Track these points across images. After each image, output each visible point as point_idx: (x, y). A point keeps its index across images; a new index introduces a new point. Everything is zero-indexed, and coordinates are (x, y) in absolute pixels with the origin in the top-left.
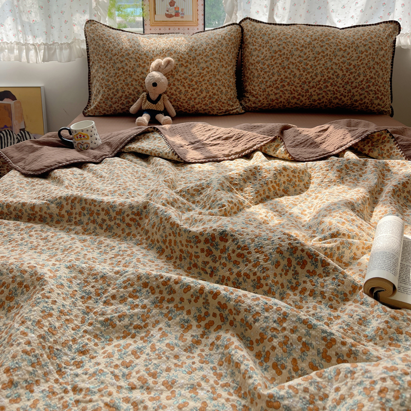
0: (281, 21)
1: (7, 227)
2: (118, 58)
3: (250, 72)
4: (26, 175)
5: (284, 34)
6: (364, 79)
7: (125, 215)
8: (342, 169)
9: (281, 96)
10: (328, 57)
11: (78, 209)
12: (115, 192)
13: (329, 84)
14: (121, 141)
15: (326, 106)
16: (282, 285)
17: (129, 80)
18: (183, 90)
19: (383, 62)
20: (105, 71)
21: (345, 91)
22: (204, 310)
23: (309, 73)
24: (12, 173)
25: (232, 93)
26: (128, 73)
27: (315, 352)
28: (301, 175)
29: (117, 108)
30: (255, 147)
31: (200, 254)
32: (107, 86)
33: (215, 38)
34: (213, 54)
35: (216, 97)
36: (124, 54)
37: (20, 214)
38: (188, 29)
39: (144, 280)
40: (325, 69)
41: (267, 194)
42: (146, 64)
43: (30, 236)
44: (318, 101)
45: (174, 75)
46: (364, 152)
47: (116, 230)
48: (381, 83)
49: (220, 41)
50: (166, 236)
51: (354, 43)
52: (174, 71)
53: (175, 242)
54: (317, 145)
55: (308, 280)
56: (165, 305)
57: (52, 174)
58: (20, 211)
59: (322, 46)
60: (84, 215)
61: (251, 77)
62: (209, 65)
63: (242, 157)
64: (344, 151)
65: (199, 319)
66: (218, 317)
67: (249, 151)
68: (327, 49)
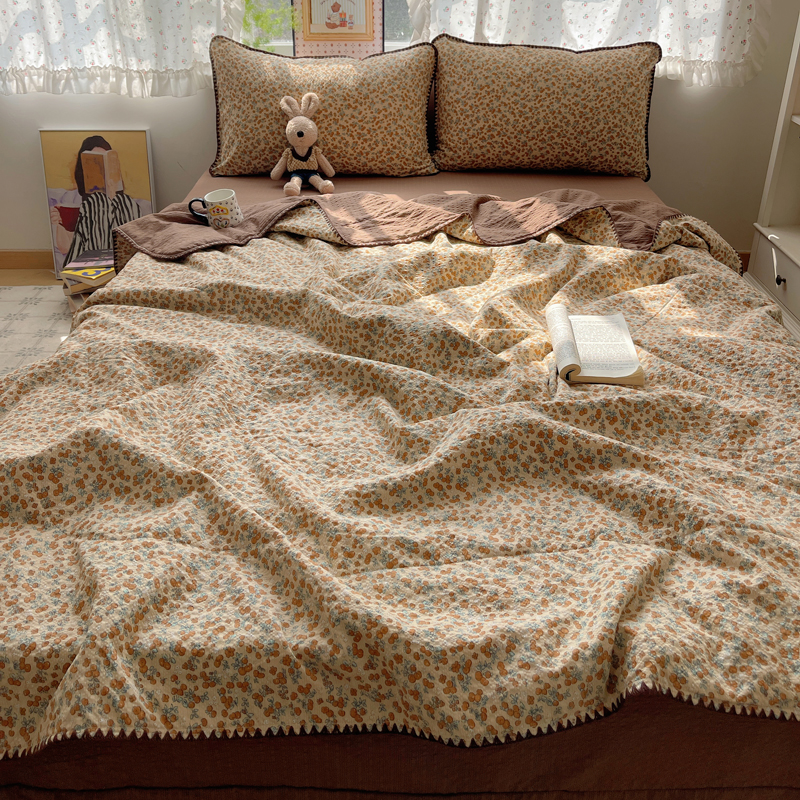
1: (157, 315)
2: (259, 95)
3: (446, 114)
4: (159, 259)
5: (495, 61)
6: (604, 128)
7: (283, 303)
8: (530, 256)
9: (488, 151)
10: (554, 96)
11: (231, 296)
12: (268, 279)
14: (270, 217)
16: (435, 365)
18: (351, 141)
20: (240, 114)
21: (578, 144)
22: (359, 382)
23: (527, 118)
24: (138, 255)
25: (420, 144)
27: (447, 408)
28: (482, 262)
30: (437, 228)
31: (359, 339)
32: (244, 135)
33: (397, 67)
34: (393, 90)
35: (397, 151)
36: (268, 89)
37: (166, 302)
38: (360, 45)
39: (306, 357)
40: (551, 113)
41: (441, 284)
43: (184, 324)
44: (541, 158)
47: (273, 319)
48: (630, 133)
49: (403, 71)
50: (326, 324)
51: (592, 75)
53: (335, 328)
54: (517, 225)
55: (459, 360)
56: (325, 378)
57: (191, 258)
58: (167, 298)
59: (547, 80)
60: (238, 303)
61: (448, 121)
62: (387, 106)
63: (422, 239)
64: (547, 233)
65: (355, 388)
66: (371, 386)
67: (430, 232)
68: (553, 84)
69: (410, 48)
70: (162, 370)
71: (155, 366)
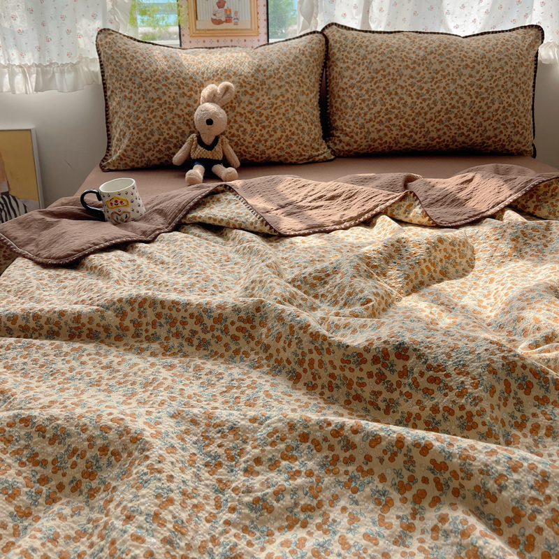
0: (377, 27)
1: (41, 351)
2: (151, 84)
3: (340, 100)
4: (45, 266)
5: (388, 46)
6: (499, 107)
7: (228, 323)
8: (518, 237)
9: (386, 134)
10: (450, 78)
11: (151, 316)
12: (193, 285)
13: (452, 116)
14: (180, 207)
15: (447, 146)
16: (503, 421)
17: (169, 116)
18: (249, 129)
19: (524, 83)
20: (131, 105)
21: (474, 125)
22: (406, 474)
23: (424, 100)
24: (19, 262)
25: (316, 131)
26: (168, 105)
28: (462, 248)
29: (152, 158)
30: (378, 209)
31: (366, 380)
32: (136, 126)
33: (291, 53)
34: (289, 76)
35: (296, 137)
36: (160, 78)
37: (56, 329)
38: (245, 41)
39: (300, 430)
40: (447, 94)
41: (420, 279)
42: (192, 93)
43: (83, 363)
44: (437, 140)
45: (235, 107)
46: (527, 210)
47: (215, 347)
48: (522, 112)
49: (297, 57)
50: (303, 354)
51: (484, 57)
52: (234, 101)
53: (321, 362)
54: (462, 203)
55: (538, 412)
56: (342, 468)
57: (87, 262)
59: (441, 62)
60: (161, 325)
61: (342, 107)
62: (284, 92)
63: (360, 224)
64: (502, 210)
65: (402, 488)
66: (432, 484)
67: (369, 215)
68: (448, 66)
69: (301, 36)
70: (48, 471)
71: (36, 464)
